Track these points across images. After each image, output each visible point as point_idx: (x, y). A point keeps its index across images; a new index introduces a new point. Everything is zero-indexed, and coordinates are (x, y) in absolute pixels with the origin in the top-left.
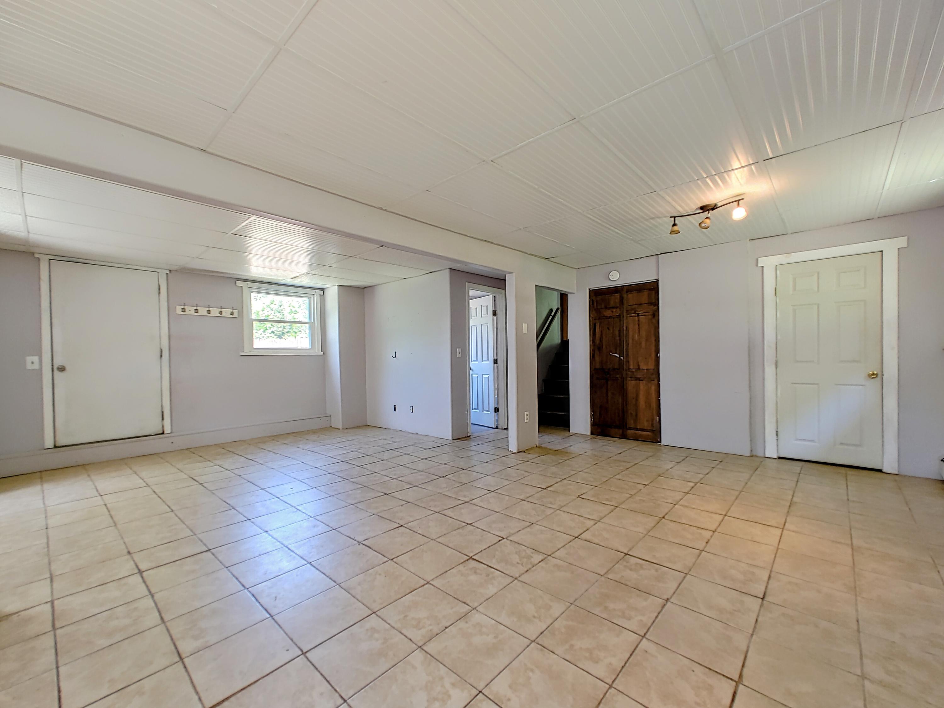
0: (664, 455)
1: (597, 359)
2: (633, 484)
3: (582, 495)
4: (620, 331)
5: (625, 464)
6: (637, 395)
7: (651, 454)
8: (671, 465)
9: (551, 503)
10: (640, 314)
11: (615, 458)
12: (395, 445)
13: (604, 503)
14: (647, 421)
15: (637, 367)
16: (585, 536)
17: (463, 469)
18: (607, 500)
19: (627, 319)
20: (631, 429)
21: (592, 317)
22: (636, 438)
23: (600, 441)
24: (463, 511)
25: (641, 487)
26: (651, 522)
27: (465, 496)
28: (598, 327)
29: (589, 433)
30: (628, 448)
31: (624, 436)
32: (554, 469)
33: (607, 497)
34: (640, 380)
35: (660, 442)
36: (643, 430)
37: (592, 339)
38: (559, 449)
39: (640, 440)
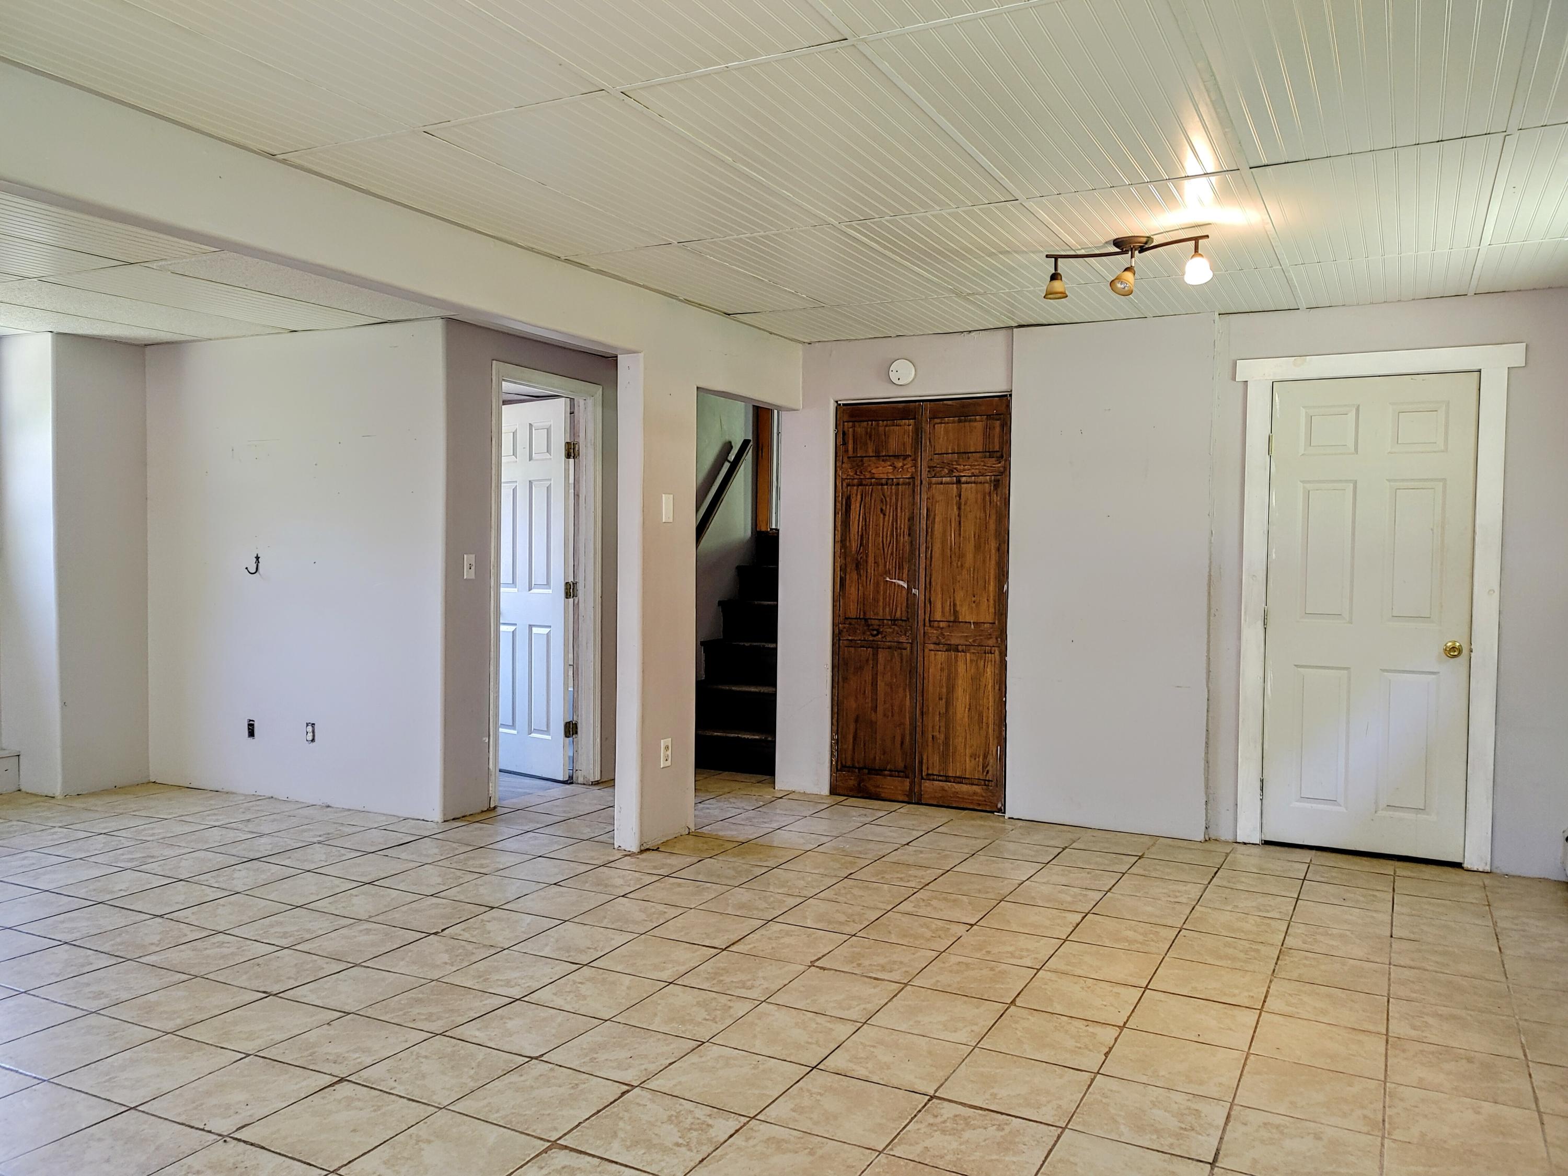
0: (1011, 846)
1: (852, 591)
2: (940, 923)
3: (818, 960)
4: (911, 519)
5: (920, 873)
6: (951, 689)
7: (980, 843)
8: (1031, 869)
9: (743, 986)
10: (963, 479)
11: (894, 857)
12: (264, 846)
13: (874, 976)
14: (974, 756)
15: (952, 619)
16: (838, 1061)
17: (493, 908)
18: (883, 968)
19: (929, 488)
20: (930, 777)
21: (843, 480)
22: (944, 803)
23: (854, 812)
24: (510, 1024)
25: (961, 930)
26: (985, 1015)
27: (508, 983)
28: (855, 506)
29: (826, 791)
30: (926, 828)
31: (914, 798)
32: (742, 895)
33: (882, 960)
34: (958, 651)
35: (1003, 811)
36: (960, 780)
37: (838, 538)
38: (751, 837)
39: (954, 805)
